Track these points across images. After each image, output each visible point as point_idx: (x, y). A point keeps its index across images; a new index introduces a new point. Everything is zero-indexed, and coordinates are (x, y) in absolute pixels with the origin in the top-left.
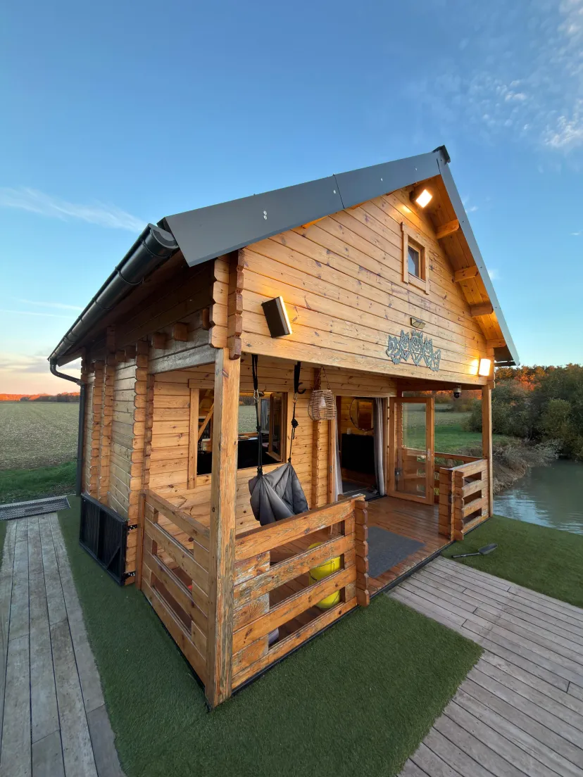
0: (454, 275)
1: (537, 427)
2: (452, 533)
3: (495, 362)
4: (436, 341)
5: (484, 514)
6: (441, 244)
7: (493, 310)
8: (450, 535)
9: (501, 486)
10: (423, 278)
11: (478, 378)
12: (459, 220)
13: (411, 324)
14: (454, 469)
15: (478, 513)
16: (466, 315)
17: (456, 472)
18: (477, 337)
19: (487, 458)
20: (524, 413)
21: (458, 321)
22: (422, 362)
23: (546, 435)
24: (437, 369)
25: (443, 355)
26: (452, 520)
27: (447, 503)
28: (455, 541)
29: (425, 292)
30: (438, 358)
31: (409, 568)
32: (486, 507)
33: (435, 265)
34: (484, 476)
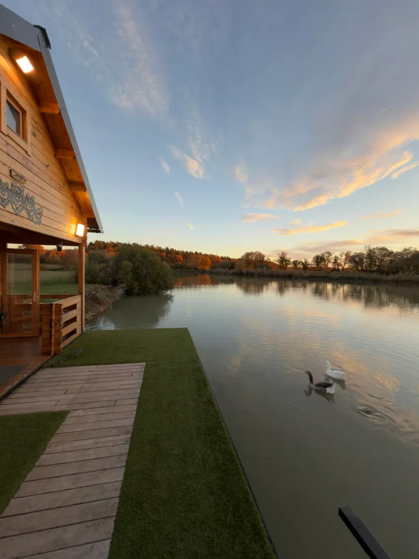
0: (56, 151)
1: (116, 278)
2: (53, 349)
3: (88, 228)
4: (37, 199)
5: (79, 332)
6: (44, 117)
7: (86, 190)
8: (51, 351)
9: (93, 315)
10: (24, 138)
11: (75, 238)
12: (60, 105)
13: (11, 176)
14: (54, 303)
15: (74, 332)
16: (67, 187)
17: (56, 304)
18: (75, 207)
19: (81, 294)
20: (110, 269)
21: (60, 190)
22: (24, 213)
23: (121, 282)
24: (39, 223)
25: (45, 212)
26: (53, 340)
27: (48, 329)
28: (55, 355)
29: (26, 152)
30: (40, 214)
31: (10, 387)
32: (80, 327)
33: (37, 133)
34: (79, 306)
